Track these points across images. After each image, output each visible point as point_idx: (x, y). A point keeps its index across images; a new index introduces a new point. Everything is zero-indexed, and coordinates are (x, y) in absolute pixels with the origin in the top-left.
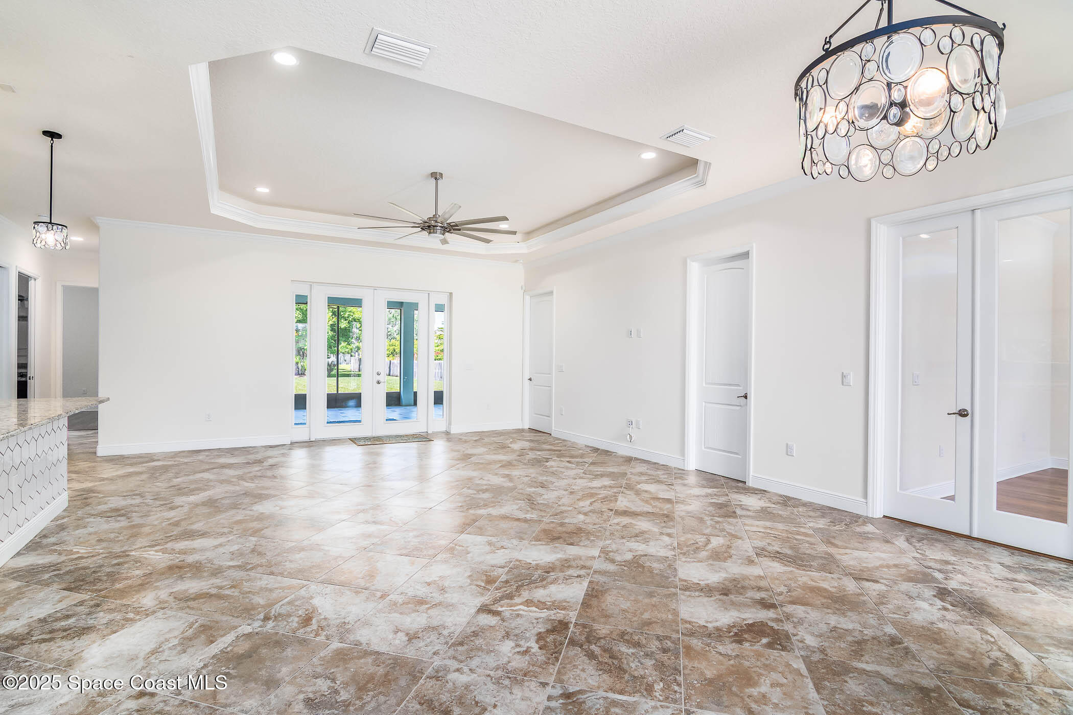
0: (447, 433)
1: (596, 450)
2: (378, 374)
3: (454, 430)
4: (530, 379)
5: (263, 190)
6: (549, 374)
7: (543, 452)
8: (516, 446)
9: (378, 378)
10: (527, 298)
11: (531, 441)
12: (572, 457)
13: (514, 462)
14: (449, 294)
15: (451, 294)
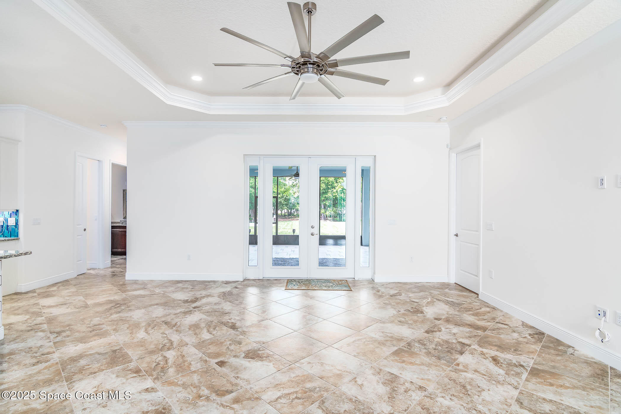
0: (372, 281)
1: (539, 335)
2: (312, 227)
3: (378, 279)
4: (457, 235)
5: (197, 78)
6: (477, 231)
7: (461, 328)
8: (430, 312)
9: (313, 230)
10: (454, 155)
11: (452, 304)
12: (502, 347)
13: (417, 344)
14: (373, 157)
15: (375, 156)
